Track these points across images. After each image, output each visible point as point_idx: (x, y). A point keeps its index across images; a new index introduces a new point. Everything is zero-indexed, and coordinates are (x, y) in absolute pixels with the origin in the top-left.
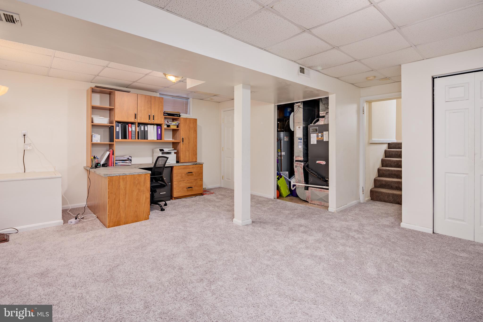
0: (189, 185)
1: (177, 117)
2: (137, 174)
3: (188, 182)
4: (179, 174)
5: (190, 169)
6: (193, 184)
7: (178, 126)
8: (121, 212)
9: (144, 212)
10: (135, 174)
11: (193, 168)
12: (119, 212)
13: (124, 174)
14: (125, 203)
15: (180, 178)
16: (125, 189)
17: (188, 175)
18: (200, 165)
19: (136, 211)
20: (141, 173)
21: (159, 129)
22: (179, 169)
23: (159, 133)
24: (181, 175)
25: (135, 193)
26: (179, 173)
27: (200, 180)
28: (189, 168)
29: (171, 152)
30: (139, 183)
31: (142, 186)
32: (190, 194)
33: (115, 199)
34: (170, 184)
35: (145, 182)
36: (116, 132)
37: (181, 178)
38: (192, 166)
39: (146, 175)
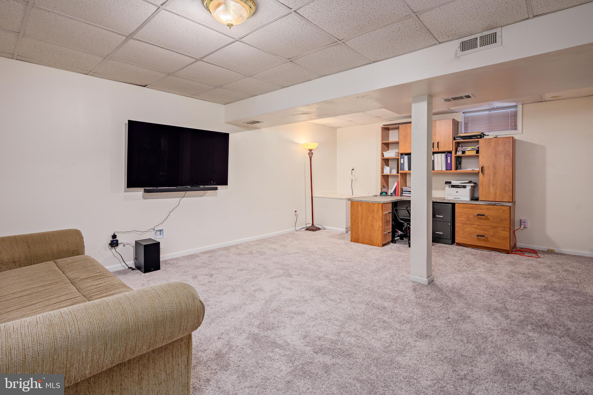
0: (481, 232)
1: (476, 139)
2: (371, 202)
3: (479, 227)
4: (463, 214)
5: (484, 210)
6: (488, 233)
7: (478, 152)
8: (360, 232)
9: (377, 238)
10: (370, 202)
11: (488, 209)
12: (358, 232)
13: (361, 201)
14: (363, 225)
15: (465, 219)
16: (362, 213)
17: (480, 219)
18: (503, 207)
19: (370, 236)
20: (374, 202)
21: (449, 158)
22: (463, 208)
23: (449, 162)
24: (467, 216)
25: (370, 219)
26: (465, 213)
27: (502, 229)
28: (481, 209)
29: (466, 186)
30: (373, 211)
31: (376, 214)
32: (483, 245)
33: (355, 220)
34: (450, 224)
35: (378, 211)
36: (400, 163)
37: (467, 220)
38: (487, 206)
39: (379, 205)
